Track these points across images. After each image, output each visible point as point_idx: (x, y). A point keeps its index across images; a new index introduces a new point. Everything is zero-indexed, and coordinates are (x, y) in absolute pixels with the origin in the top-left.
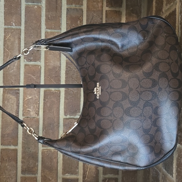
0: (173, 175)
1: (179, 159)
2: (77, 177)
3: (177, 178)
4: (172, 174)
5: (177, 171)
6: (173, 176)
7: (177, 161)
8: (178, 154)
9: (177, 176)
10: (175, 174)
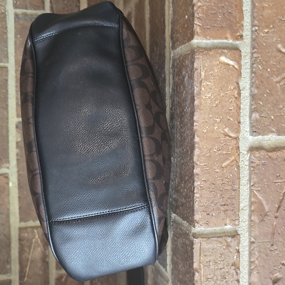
0: (166, 268)
1: (175, 241)
2: (9, 278)
3: (172, 274)
4: (165, 266)
5: (172, 260)
6: (166, 270)
7: (172, 243)
8: (173, 231)
9: (172, 270)
10: (170, 266)
